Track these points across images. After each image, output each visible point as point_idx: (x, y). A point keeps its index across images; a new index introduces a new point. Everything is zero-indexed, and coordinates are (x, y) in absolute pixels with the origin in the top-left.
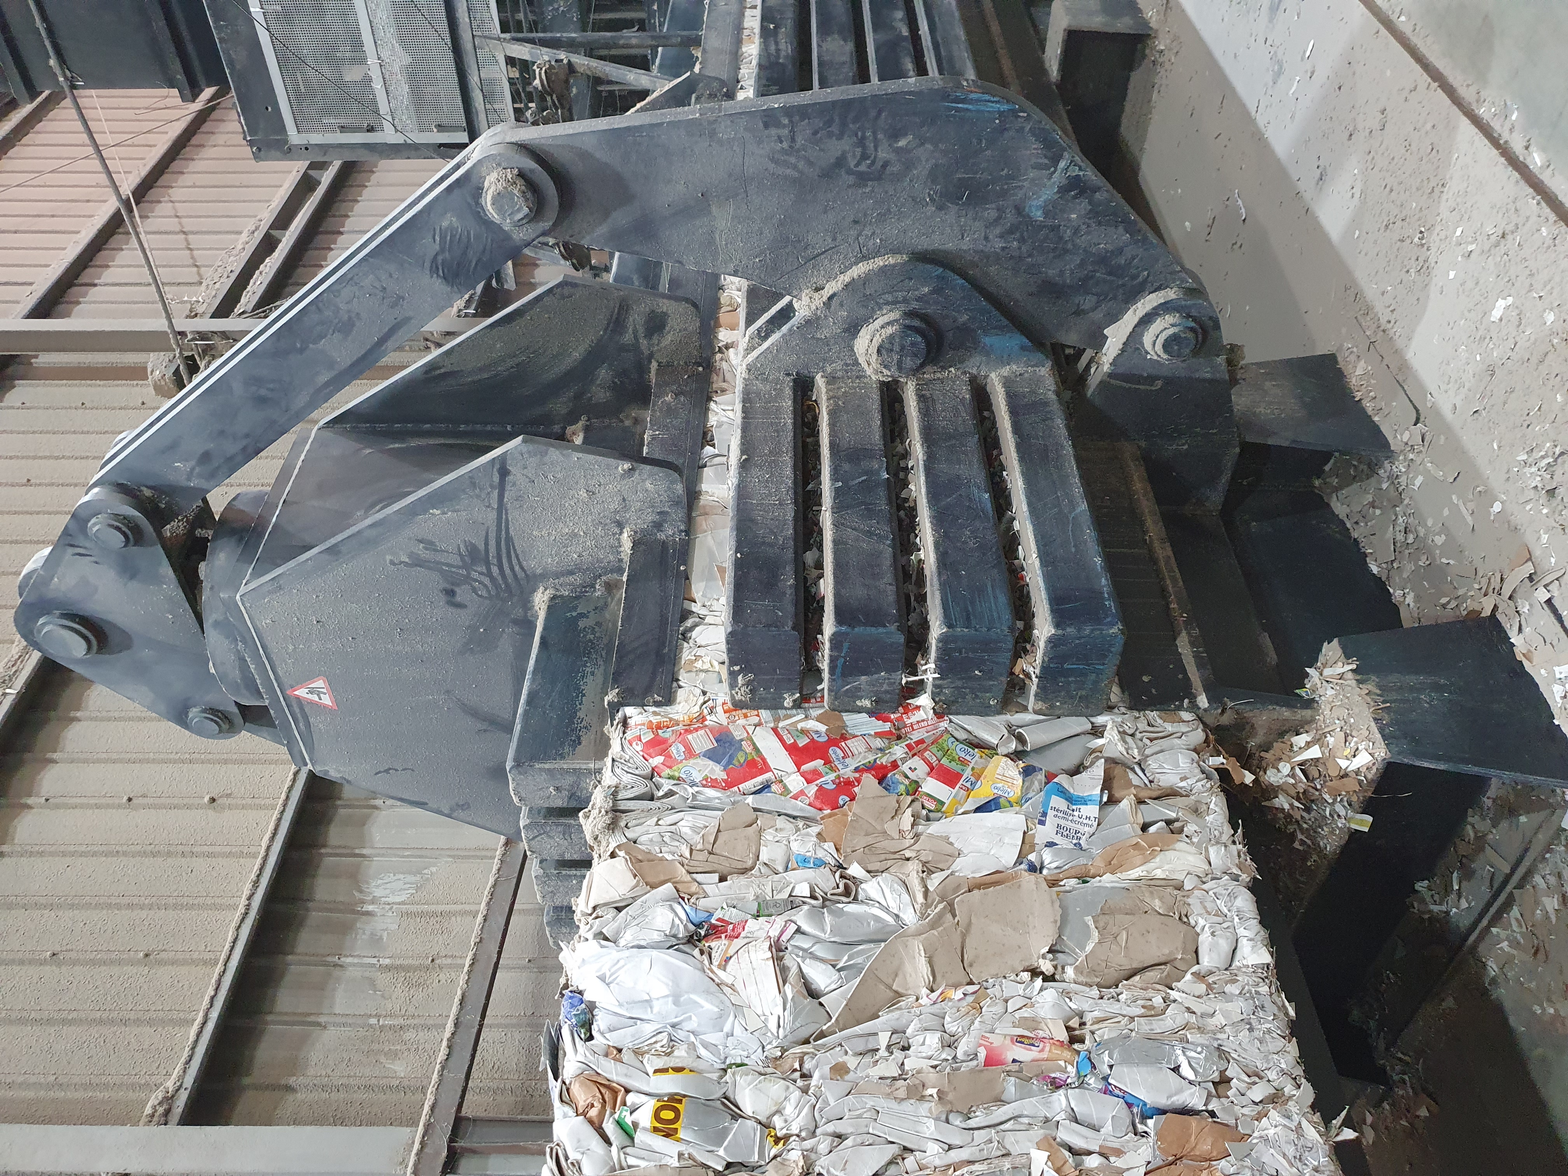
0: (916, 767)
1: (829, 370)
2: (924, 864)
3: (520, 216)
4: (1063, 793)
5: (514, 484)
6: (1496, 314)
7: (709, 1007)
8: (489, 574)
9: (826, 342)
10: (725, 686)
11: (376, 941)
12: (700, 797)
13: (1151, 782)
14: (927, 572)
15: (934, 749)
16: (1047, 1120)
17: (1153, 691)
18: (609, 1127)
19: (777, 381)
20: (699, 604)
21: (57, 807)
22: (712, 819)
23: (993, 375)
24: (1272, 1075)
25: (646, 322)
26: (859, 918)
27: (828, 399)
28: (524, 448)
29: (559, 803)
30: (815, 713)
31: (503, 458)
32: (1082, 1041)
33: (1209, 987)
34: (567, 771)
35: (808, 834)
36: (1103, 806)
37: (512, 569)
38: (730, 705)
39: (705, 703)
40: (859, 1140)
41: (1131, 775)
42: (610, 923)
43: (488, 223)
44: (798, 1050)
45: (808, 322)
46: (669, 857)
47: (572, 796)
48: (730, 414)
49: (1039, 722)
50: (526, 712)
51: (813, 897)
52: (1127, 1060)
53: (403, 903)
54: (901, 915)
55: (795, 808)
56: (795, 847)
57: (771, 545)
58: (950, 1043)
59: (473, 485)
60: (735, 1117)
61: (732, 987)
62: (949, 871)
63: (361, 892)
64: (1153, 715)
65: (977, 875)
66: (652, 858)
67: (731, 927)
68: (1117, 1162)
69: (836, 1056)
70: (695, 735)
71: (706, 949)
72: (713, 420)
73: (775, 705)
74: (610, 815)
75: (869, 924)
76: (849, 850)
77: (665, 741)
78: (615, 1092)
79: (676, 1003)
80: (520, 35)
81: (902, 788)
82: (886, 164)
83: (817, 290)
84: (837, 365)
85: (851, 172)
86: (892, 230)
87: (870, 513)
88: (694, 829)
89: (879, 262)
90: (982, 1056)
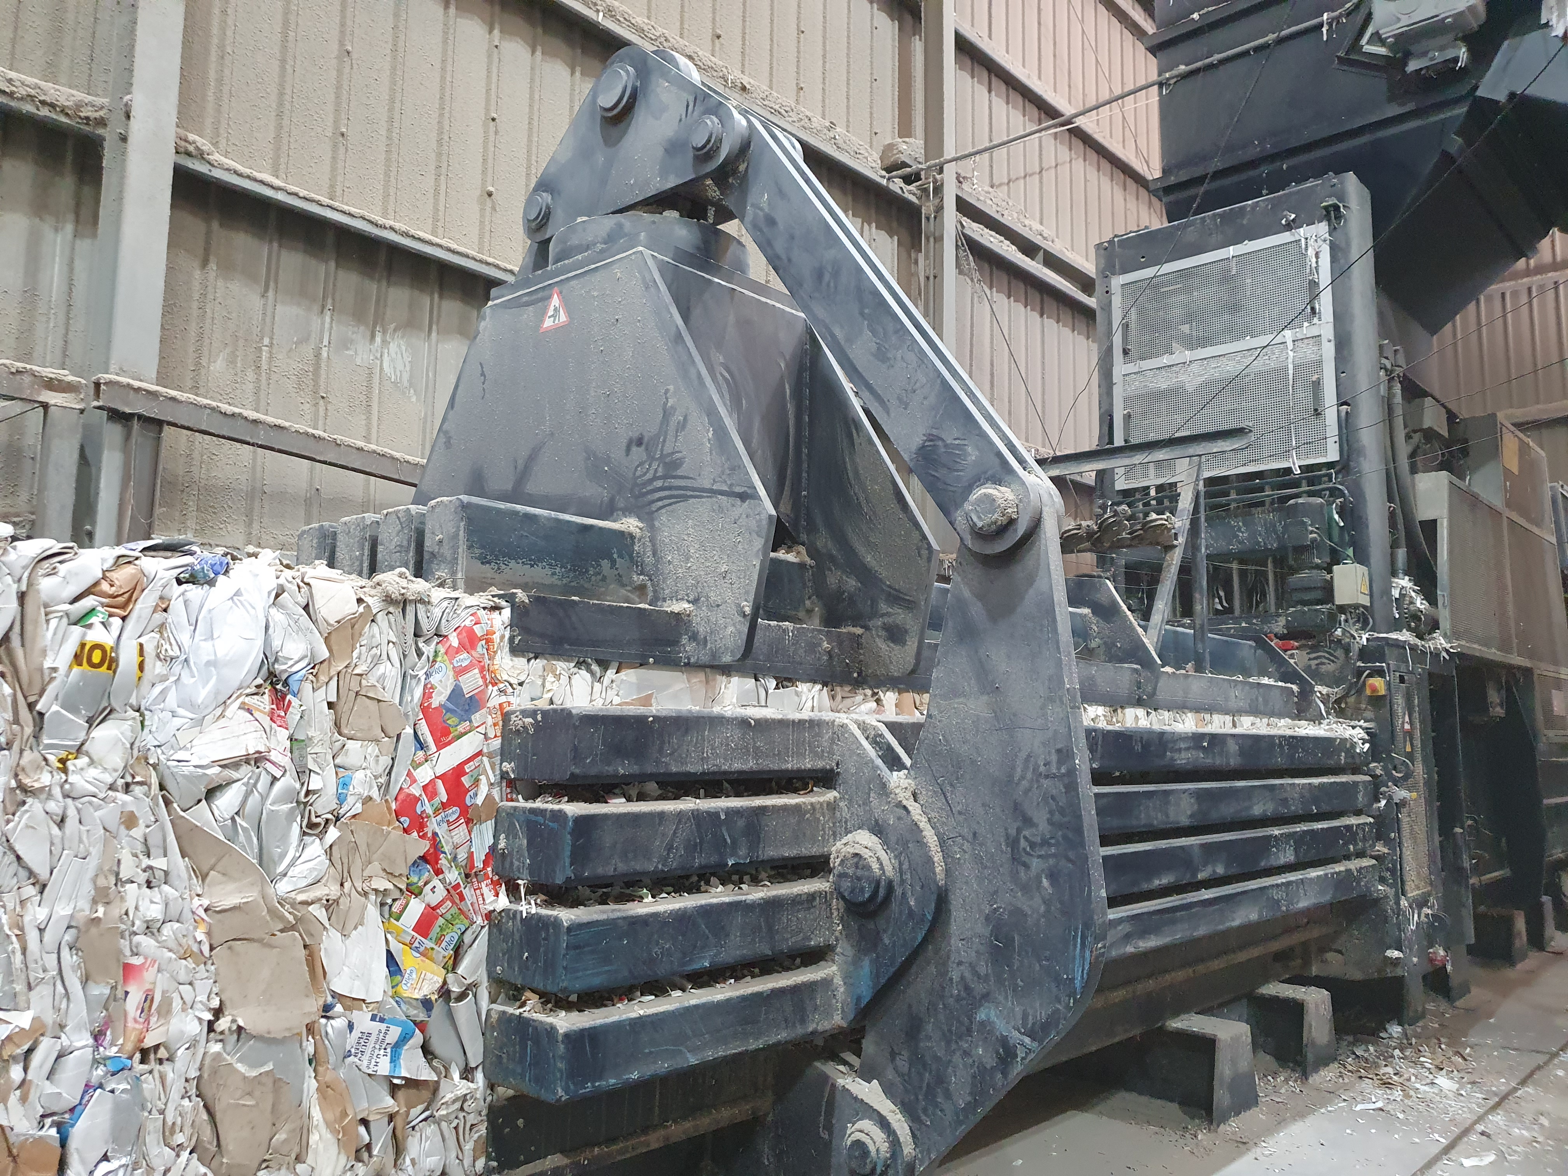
0: (435, 892)
1: (842, 804)
2: (337, 901)
3: (975, 519)
4: (404, 1039)
5: (733, 506)
7: (203, 694)
8: (655, 478)
9: (867, 802)
10: (528, 705)
11: (346, 344)
12: (414, 682)
13: (413, 1128)
14: (629, 905)
15: (454, 910)
16: (62, 1027)
17: (507, 1130)
18: (88, 602)
19: (831, 753)
20: (614, 677)
21: (490, 56)
22: (391, 693)
23: (834, 968)
25: (897, 626)
26: (284, 838)
27: (812, 804)
28: (764, 516)
29: (428, 543)
30: (496, 793)
31: (755, 496)
32: (142, 1061)
34: (455, 552)
35: (371, 788)
36: (388, 1079)
37: (660, 499)
38: (508, 709)
39: (511, 685)
40: (57, 841)
41: (420, 1108)
42: (292, 600)
43: (969, 488)
44: (155, 780)
45: (884, 786)
46: (355, 654)
47: (433, 555)
48: (809, 704)
49: (479, 1014)
50: (516, 513)
51: (308, 793)
52: (119, 1109)
53: (381, 369)
54: (286, 879)
55: (398, 775)
56: (359, 775)
57: (661, 750)
58: (150, 928)
59: (733, 469)
60: (90, 721)
61: (222, 716)
62: (328, 926)
63: (395, 330)
64: (483, 1130)
65: (322, 954)
66: (356, 638)
67: (283, 714)
68: (14, 1097)
69: (145, 817)
70: (478, 676)
71: (262, 690)
72: (803, 687)
73: (505, 753)
74: (400, 598)
75: (278, 847)
76: (353, 827)
77: (473, 647)
78: (123, 606)
79: (208, 663)
80: (1202, 496)
81: (414, 879)
82: (1026, 866)
83: (915, 795)
84: (845, 813)
85: (1019, 831)
86: (968, 870)
87: (692, 848)
88: (383, 677)
89: (937, 857)
90: (136, 961)
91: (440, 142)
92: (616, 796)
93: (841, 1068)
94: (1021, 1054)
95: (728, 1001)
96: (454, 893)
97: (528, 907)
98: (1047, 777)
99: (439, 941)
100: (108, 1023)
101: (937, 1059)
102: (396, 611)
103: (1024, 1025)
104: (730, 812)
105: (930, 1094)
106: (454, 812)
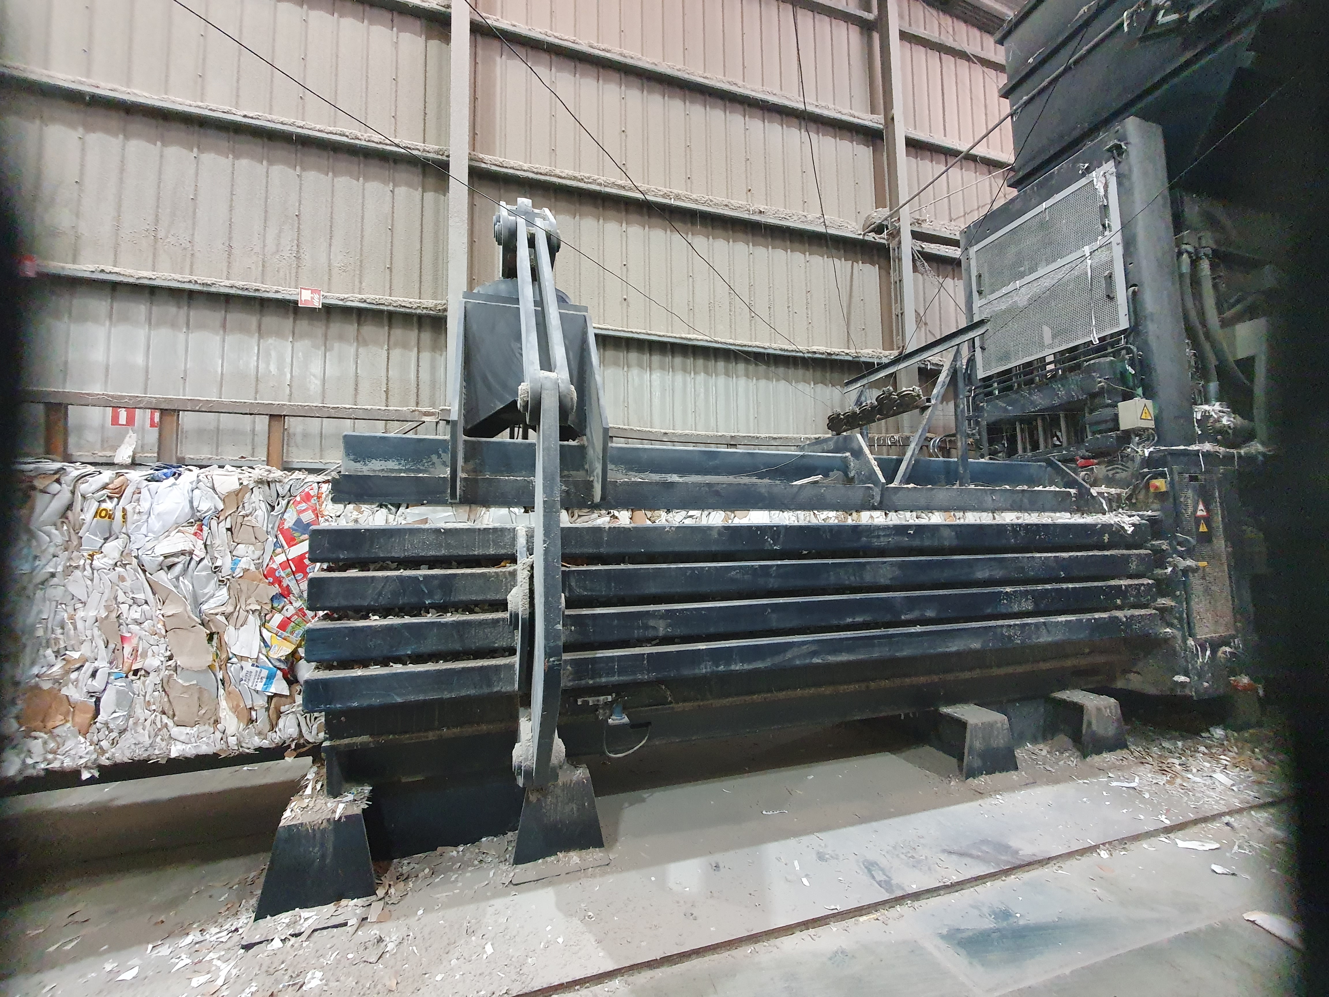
0: (289, 611)
2: (232, 614)
4: (273, 675)
7: (157, 527)
14: (362, 621)
15: (300, 620)
16: (95, 659)
18: (103, 492)
20: (404, 511)
22: (260, 523)
24: (113, 750)
26: (206, 587)
32: (134, 674)
33: (159, 729)
35: (250, 565)
36: (264, 692)
39: (332, 517)
40: (90, 587)
42: (205, 486)
44: (136, 563)
46: (241, 507)
51: (217, 567)
52: (121, 692)
54: (206, 604)
55: (265, 559)
57: (371, 546)
58: (136, 622)
60: (106, 540)
61: (168, 535)
62: (227, 625)
66: (240, 499)
68: (72, 686)
69: (131, 577)
70: (312, 513)
75: (202, 590)
76: (239, 582)
77: (310, 500)
78: (119, 493)
79: (161, 514)
81: (276, 605)
90: (128, 635)
95: (427, 671)
96: (301, 612)
99: (292, 633)
100: (116, 658)
102: (265, 487)
104: (425, 577)
106: (299, 576)
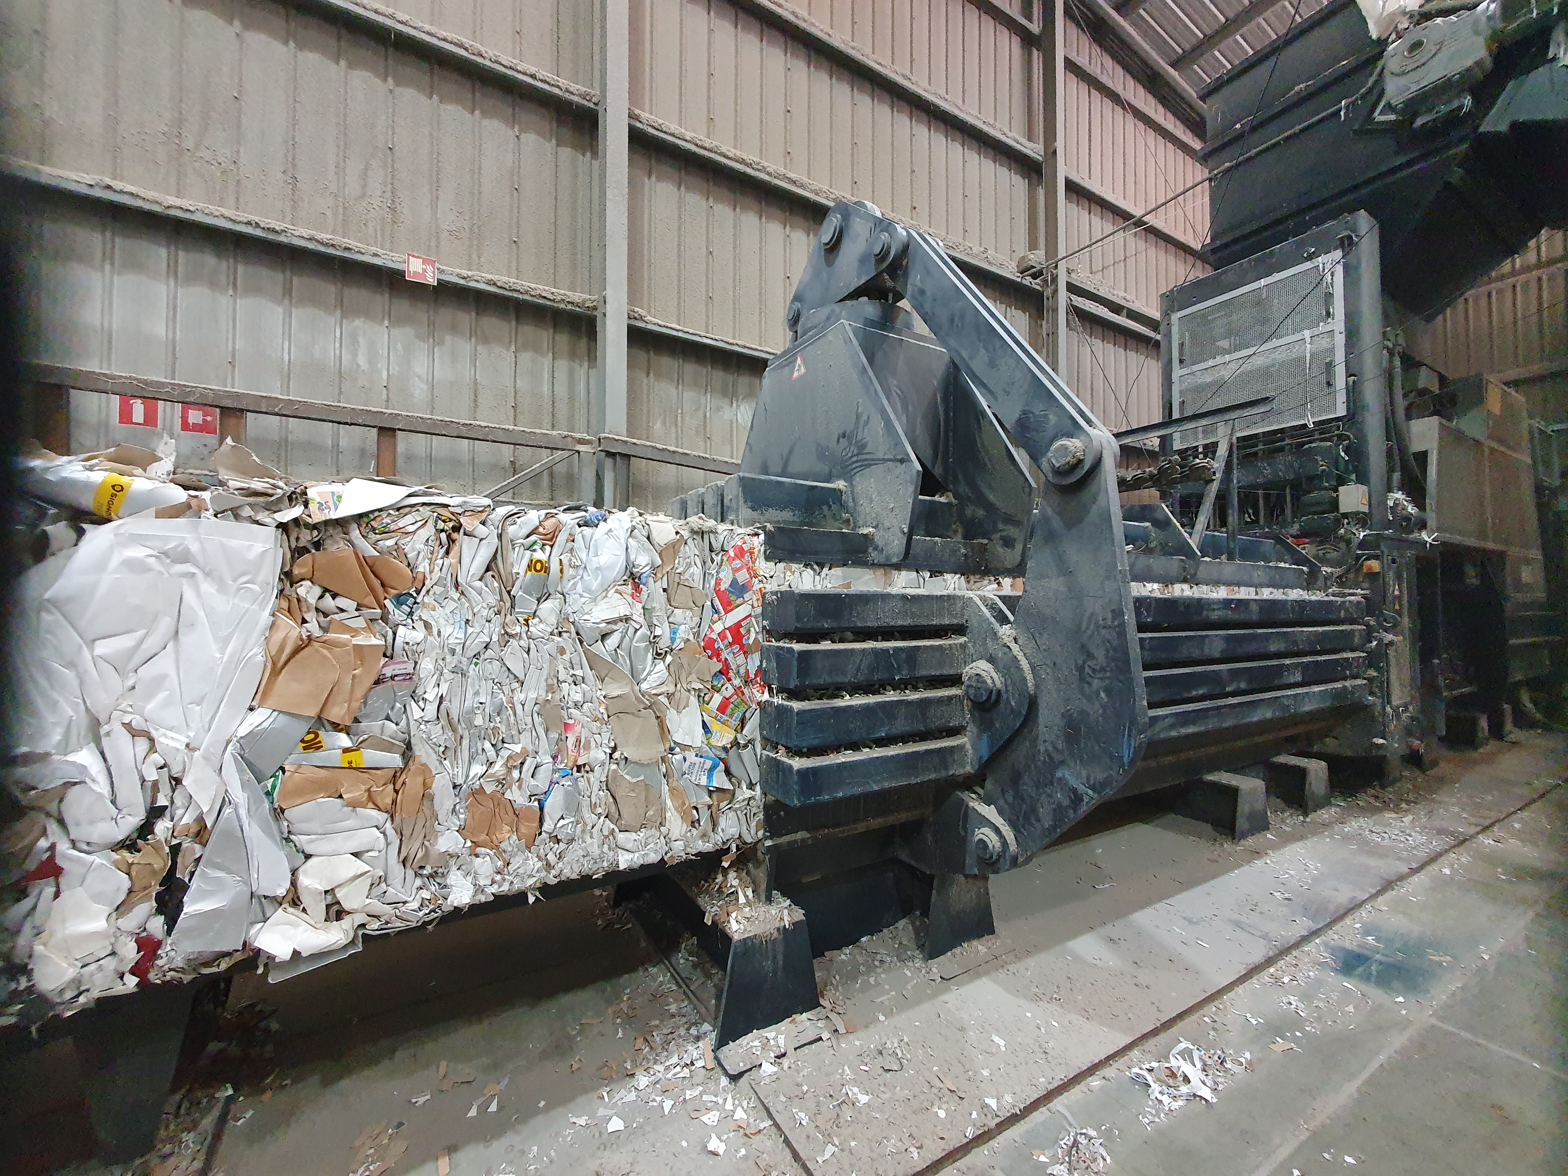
0: (728, 690)
1: (969, 645)
2: (673, 694)
3: (1055, 462)
4: (714, 767)
5: (895, 467)
6: (996, 1039)
7: (595, 585)
8: (853, 456)
9: (984, 644)
10: (776, 588)
11: (718, 409)
12: (710, 577)
13: (722, 813)
14: (835, 700)
15: (739, 700)
16: (537, 753)
17: (774, 817)
18: (533, 538)
19: (963, 615)
20: (827, 572)
22: (698, 583)
23: (966, 739)
24: (560, 865)
25: (1010, 537)
26: (644, 660)
27: (950, 645)
28: (914, 473)
29: (726, 501)
30: (760, 637)
31: (910, 461)
32: (578, 771)
33: (606, 837)
34: (739, 505)
35: (689, 634)
36: (707, 787)
37: (856, 468)
38: (764, 591)
39: (766, 577)
40: (527, 660)
41: (726, 803)
42: (640, 534)
43: (1051, 442)
44: (573, 630)
45: (996, 634)
46: (676, 562)
47: (728, 508)
48: (952, 586)
49: (756, 755)
51: (655, 637)
52: (567, 793)
54: (645, 682)
55: (704, 627)
56: (682, 627)
57: (851, 613)
58: (576, 705)
59: (896, 444)
60: (539, 600)
61: (606, 596)
62: (669, 707)
63: (743, 399)
64: (761, 816)
65: (667, 721)
66: (676, 553)
67: (638, 595)
68: (515, 787)
69: (569, 649)
70: (747, 573)
71: (627, 582)
72: (948, 576)
73: (764, 615)
74: (700, 530)
75: (641, 665)
76: (680, 655)
77: (743, 556)
78: (551, 540)
79: (597, 569)
80: (1235, 449)
81: (715, 683)
82: (1089, 684)
83: (1015, 639)
84: (972, 651)
85: (1084, 662)
86: (1050, 684)
87: (872, 669)
88: (692, 574)
89: (1029, 677)
90: (571, 722)
91: (760, 294)
92: (826, 639)
93: (973, 796)
94: (1086, 799)
95: (898, 755)
96: (738, 690)
97: (778, 700)
98: (1104, 627)
99: (731, 716)
100: (559, 751)
101: (1031, 797)
102: (699, 538)
103: (1088, 782)
104: (896, 649)
105: (1027, 818)
106: (736, 647)
